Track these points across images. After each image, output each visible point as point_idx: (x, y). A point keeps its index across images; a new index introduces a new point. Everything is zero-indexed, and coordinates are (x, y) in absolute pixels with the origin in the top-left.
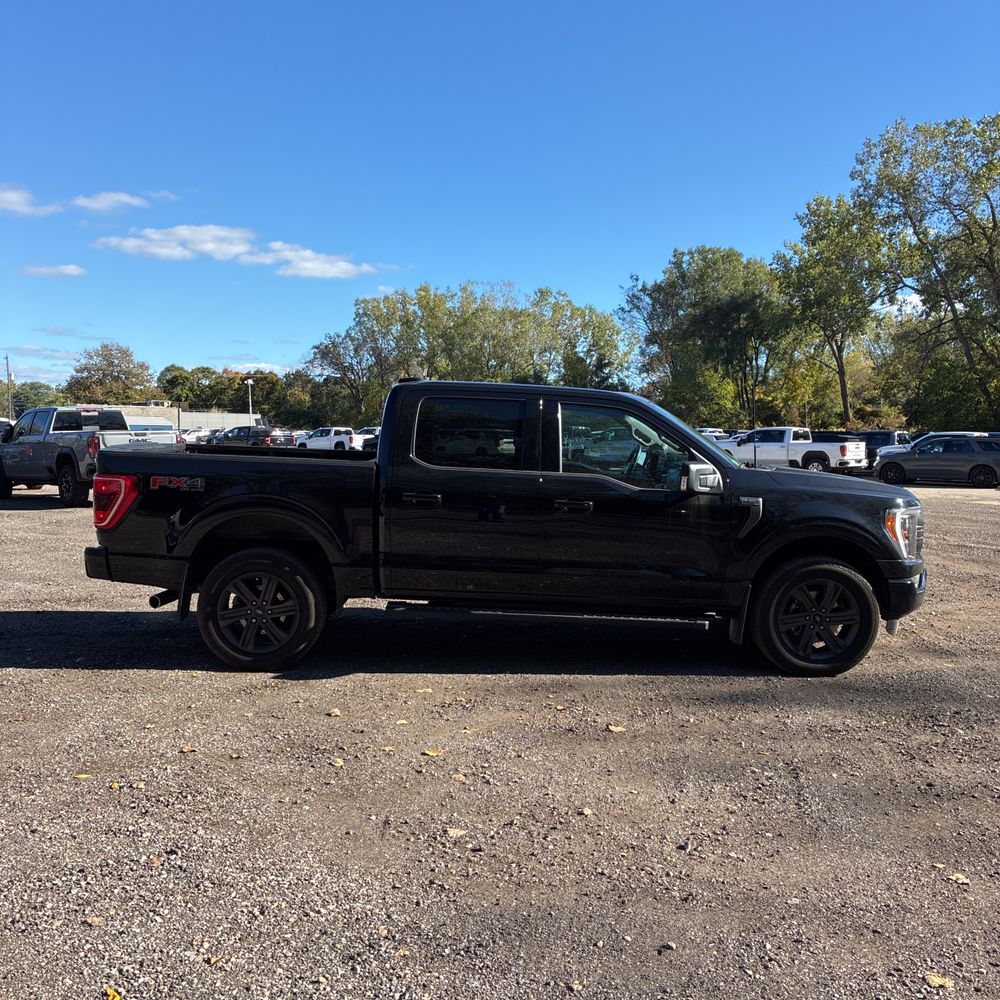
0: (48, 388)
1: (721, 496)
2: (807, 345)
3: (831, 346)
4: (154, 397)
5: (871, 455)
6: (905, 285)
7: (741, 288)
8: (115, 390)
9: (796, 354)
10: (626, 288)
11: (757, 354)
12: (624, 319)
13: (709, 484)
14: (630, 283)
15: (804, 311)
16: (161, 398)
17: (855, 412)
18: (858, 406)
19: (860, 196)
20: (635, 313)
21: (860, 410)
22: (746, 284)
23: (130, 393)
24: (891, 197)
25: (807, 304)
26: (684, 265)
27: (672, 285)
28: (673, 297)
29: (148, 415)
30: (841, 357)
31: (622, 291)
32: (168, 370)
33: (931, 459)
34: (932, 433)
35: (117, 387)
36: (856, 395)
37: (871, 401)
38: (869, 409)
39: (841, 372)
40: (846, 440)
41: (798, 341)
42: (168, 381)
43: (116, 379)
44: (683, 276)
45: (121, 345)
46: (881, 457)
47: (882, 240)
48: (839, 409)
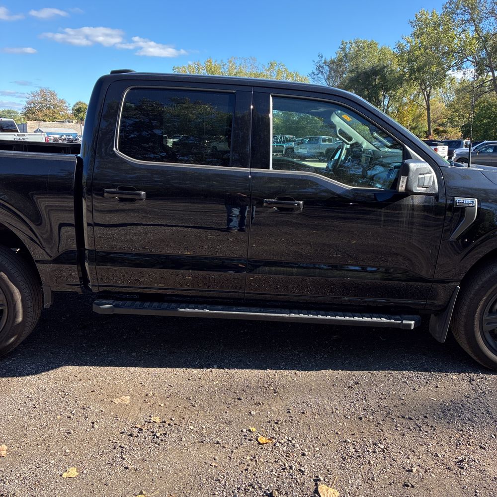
0: (16, 113)
1: (436, 196)
2: (410, 93)
3: (424, 94)
4: (69, 118)
5: (450, 154)
6: (468, 60)
7: (377, 62)
8: (48, 114)
9: (404, 98)
10: (316, 62)
11: (384, 99)
12: (314, 78)
13: (426, 184)
14: (318, 59)
15: (410, 75)
16: (73, 118)
17: (433, 131)
18: (435, 128)
19: (447, 8)
20: (320, 75)
21: (436, 129)
22: (379, 60)
23: (56, 116)
24: (464, 9)
25: (412, 71)
26: (347, 50)
27: (340, 60)
28: (340, 66)
29: (65, 128)
30: (428, 100)
31: (314, 63)
32: (77, 104)
33: (486, 156)
34: (486, 141)
35: (48, 112)
36: (435, 122)
37: (442, 125)
38: (441, 128)
39: (428, 109)
40: (436, 145)
41: (405, 91)
42: (76, 110)
43: (49, 108)
44: (346, 56)
45: (50, 90)
46: (457, 155)
47: (456, 35)
48: (426, 129)
